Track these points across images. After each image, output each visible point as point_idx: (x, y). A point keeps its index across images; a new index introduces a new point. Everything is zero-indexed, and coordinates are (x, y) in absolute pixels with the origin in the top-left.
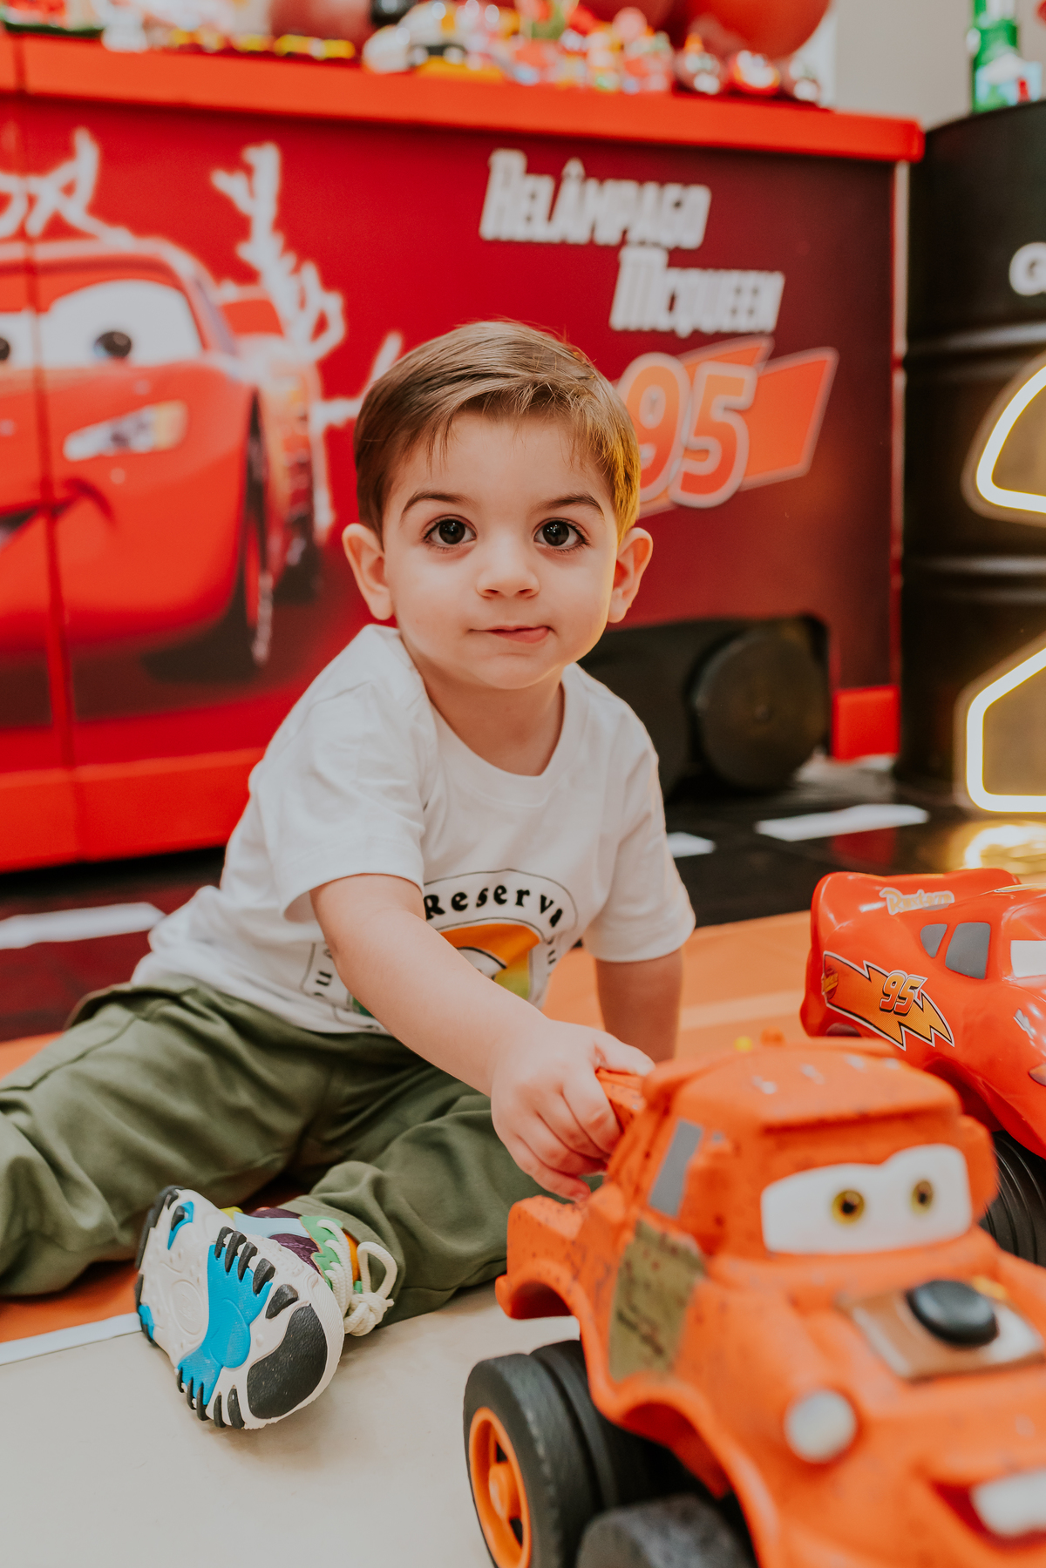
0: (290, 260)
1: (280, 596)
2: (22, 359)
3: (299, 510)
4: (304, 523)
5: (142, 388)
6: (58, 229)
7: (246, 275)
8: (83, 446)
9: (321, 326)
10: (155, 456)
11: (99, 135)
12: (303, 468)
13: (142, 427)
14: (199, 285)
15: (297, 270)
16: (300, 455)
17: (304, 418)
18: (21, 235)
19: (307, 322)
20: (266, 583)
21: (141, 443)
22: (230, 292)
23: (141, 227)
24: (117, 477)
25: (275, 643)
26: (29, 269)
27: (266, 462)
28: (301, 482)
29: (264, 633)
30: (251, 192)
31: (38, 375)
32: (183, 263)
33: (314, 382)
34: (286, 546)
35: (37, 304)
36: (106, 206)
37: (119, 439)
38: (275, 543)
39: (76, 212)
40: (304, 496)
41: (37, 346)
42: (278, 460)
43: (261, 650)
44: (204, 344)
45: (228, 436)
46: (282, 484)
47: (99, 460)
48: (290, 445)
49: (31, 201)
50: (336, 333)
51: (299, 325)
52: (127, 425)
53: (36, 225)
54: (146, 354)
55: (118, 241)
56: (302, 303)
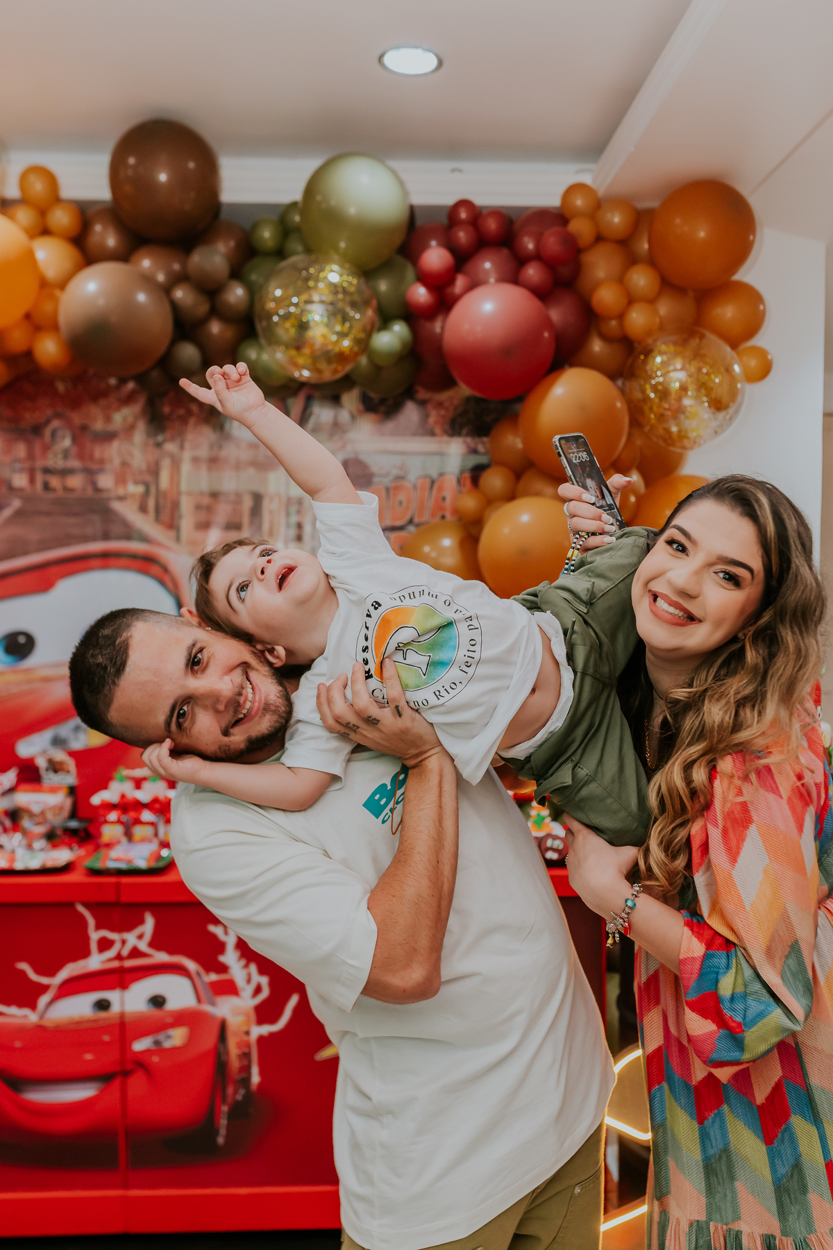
0: (243, 962)
1: (231, 1116)
2: (116, 1008)
3: (244, 1075)
4: (246, 1081)
5: (169, 1020)
6: (135, 953)
7: (223, 969)
8: (140, 1046)
9: (258, 990)
10: (174, 1049)
11: (154, 915)
12: (246, 1056)
13: (169, 1037)
14: (198, 974)
15: (246, 966)
16: (246, 1050)
17: (247, 1033)
18: (119, 957)
19: (250, 990)
20: (225, 1108)
21: (167, 1044)
22: (213, 977)
23: (171, 952)
24: (155, 1059)
25: (227, 1136)
26: (121, 971)
27: (227, 1053)
28: (245, 1063)
29: (223, 1131)
30: (226, 933)
31: (122, 1015)
32: (191, 965)
33: (253, 1016)
34: (236, 1092)
35: (124, 986)
36: (155, 943)
37: (157, 1043)
38: (230, 1090)
39: (143, 946)
40: (246, 1069)
41: (122, 1003)
42: (233, 1050)
43: (221, 1140)
44: (199, 1000)
45: (208, 1041)
46: (235, 1062)
47: (147, 1052)
48: (239, 1045)
49: (124, 942)
50: (265, 993)
51: (247, 991)
52: (161, 1037)
53: (125, 952)
54: (173, 1004)
55: (162, 957)
56: (249, 981)
